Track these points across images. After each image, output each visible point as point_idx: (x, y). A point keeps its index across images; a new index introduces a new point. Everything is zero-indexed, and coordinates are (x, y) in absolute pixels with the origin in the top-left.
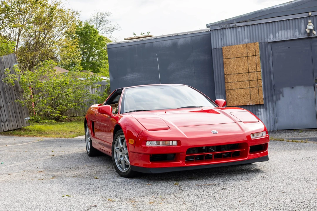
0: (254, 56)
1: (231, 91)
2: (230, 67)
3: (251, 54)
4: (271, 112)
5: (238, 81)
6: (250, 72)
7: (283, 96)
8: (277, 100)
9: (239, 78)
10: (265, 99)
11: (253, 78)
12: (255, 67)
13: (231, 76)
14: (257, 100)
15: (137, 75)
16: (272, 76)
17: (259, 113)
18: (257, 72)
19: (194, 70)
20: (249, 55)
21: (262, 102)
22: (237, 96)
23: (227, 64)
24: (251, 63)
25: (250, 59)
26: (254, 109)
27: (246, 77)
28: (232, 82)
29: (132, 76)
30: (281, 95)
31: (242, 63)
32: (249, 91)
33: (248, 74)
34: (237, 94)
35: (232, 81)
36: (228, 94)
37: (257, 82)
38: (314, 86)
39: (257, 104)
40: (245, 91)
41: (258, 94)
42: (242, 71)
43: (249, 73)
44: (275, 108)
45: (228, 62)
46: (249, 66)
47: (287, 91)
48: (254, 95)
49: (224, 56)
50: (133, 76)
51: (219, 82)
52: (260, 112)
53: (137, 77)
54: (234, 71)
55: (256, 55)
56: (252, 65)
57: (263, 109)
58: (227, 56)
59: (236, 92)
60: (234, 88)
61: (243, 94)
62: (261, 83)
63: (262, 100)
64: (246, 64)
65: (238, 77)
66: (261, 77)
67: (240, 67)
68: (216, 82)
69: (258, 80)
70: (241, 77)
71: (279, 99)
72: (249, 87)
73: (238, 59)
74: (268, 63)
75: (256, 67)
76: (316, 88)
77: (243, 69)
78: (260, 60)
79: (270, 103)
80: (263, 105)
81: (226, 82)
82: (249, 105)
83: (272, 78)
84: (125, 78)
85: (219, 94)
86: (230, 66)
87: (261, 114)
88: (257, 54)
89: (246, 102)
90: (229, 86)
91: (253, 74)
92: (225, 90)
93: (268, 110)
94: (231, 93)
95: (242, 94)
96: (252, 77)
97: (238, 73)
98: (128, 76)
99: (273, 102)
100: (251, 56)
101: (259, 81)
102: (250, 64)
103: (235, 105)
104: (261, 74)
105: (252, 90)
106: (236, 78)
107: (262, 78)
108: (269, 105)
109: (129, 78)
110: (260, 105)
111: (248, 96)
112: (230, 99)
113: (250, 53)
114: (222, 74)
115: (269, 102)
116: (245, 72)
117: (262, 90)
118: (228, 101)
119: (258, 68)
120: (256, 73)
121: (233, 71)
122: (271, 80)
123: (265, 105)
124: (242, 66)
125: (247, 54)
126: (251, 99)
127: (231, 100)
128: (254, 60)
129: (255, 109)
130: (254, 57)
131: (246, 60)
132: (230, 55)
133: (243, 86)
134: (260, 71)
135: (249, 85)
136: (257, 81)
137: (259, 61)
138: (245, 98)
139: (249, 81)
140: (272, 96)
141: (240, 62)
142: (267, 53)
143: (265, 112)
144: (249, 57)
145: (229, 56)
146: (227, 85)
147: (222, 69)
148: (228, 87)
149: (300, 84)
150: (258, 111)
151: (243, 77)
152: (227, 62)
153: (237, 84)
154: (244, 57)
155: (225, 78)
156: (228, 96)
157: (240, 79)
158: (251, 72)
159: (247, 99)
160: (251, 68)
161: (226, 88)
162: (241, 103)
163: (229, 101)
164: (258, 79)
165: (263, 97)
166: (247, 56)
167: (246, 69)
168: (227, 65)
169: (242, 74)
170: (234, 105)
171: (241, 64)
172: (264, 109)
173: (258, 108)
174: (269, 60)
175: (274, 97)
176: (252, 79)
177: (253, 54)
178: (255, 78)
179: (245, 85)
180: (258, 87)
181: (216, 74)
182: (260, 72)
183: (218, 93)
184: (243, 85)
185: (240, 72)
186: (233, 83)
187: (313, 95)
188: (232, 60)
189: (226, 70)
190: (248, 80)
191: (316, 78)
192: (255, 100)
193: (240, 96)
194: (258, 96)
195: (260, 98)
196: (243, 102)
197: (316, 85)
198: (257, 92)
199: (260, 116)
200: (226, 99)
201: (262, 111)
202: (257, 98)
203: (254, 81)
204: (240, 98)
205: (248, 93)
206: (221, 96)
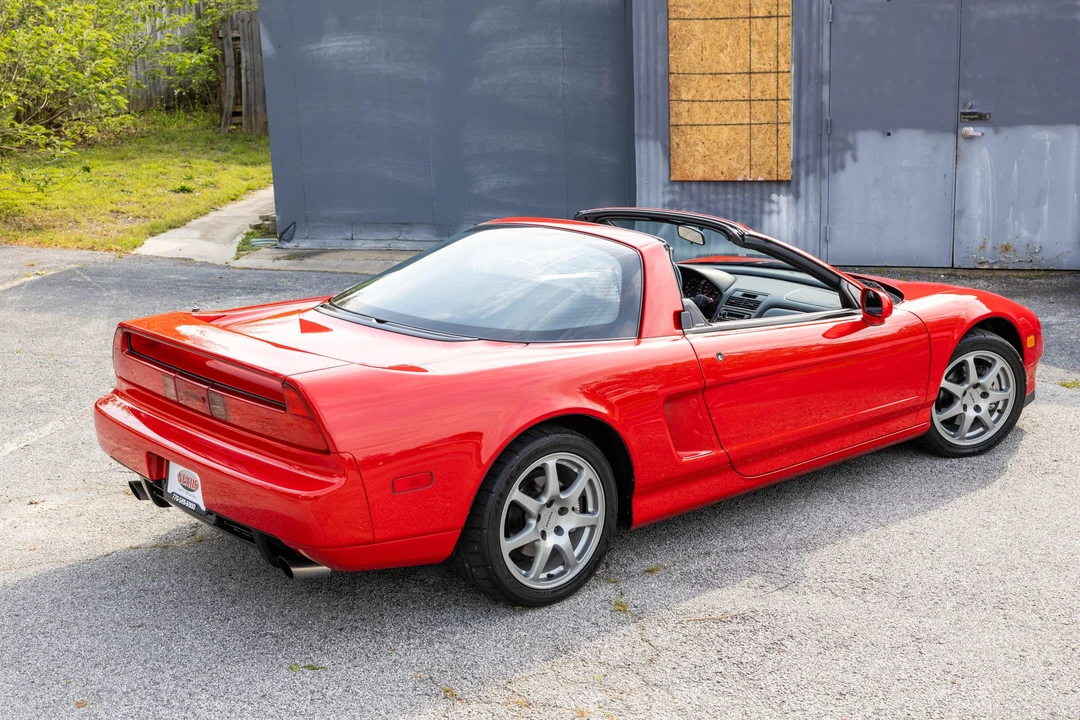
0: (771, 17)
1: (688, 130)
2: (689, 48)
3: (762, 12)
4: (811, 207)
5: (714, 99)
6: (754, 73)
7: (855, 159)
8: (835, 171)
9: (718, 89)
10: (796, 163)
11: (763, 92)
12: (772, 55)
13: (690, 80)
14: (770, 165)
15: (359, 43)
16: (826, 90)
17: (774, 207)
18: (778, 72)
19: (561, 40)
20: (755, 12)
21: (785, 174)
22: (705, 149)
23: (680, 37)
24: (759, 44)
25: (759, 27)
26: (757, 196)
27: (740, 89)
28: (693, 101)
29: (344, 46)
30: (848, 156)
31: (731, 38)
32: (746, 136)
33: (747, 77)
34: (706, 142)
35: (693, 96)
36: (677, 140)
37: (775, 108)
38: (956, 132)
39: (769, 178)
40: (732, 133)
41: (775, 148)
42: (730, 65)
43: (750, 73)
44: (824, 195)
45: (684, 32)
46: (755, 50)
47: (868, 142)
48: (762, 148)
49: (672, 10)
50: (346, 43)
51: (648, 96)
52: (778, 203)
53: (361, 49)
54: (703, 63)
55: (777, 17)
56: (764, 48)
57: (786, 195)
58: (681, 9)
59: (704, 136)
60: (697, 123)
61: (728, 145)
62: (788, 111)
63: (788, 168)
64: (744, 43)
65: (713, 84)
66: (789, 92)
67: (722, 51)
68: (640, 96)
69: (778, 100)
70: (724, 86)
71: (843, 167)
72: (747, 120)
73: (718, 23)
74: (815, 45)
75: (777, 57)
76: (961, 141)
77: (733, 60)
78: (790, 34)
79: (811, 178)
80: (788, 182)
81: (674, 97)
82: (744, 182)
83: (826, 98)
84: (319, 49)
85: (648, 137)
86: (688, 45)
87: (779, 212)
88: (782, 11)
89: (735, 169)
90: (681, 113)
91: (765, 80)
92: (669, 125)
93: (802, 201)
94: (688, 137)
95: (725, 144)
96: (759, 87)
97: (714, 71)
98: (329, 45)
99: (822, 175)
100: (763, 17)
101: (782, 102)
102: (756, 45)
103: (698, 179)
104: (791, 81)
105: (759, 131)
106: (707, 87)
107: (791, 96)
108: (808, 185)
109: (332, 51)
110: (779, 182)
111: (744, 151)
112: (681, 159)
113: (758, 8)
114: (660, 69)
115: (807, 174)
116: (738, 70)
117: (789, 132)
118: (675, 163)
119: (782, 60)
120: (773, 77)
121: (699, 63)
122: (822, 103)
123: (793, 185)
124: (729, 49)
125: (750, 9)
126: (753, 163)
127: (685, 162)
128: (772, 33)
129: (762, 195)
130: (774, 20)
131: (743, 30)
132: (694, 7)
133: (727, 117)
134: (789, 72)
135: (748, 114)
136: (774, 103)
137: (786, 35)
138: (731, 156)
139: (750, 100)
140: (819, 154)
141: (724, 34)
142: (814, 10)
143: (792, 206)
144: (757, 20)
145: (688, 12)
146: (675, 107)
147: (661, 54)
148: (678, 115)
149: (912, 124)
150: (771, 201)
151: (730, 87)
152: (680, 30)
153: (707, 111)
154: (738, 18)
155: (669, 84)
156: (675, 146)
157: (720, 93)
158: (759, 73)
159: (738, 161)
160: (759, 60)
161: (673, 120)
162: (718, 173)
163: (679, 162)
164: (780, 98)
165: (790, 155)
166: (750, 18)
167: (742, 61)
168: (681, 42)
169: (728, 77)
170: (694, 178)
171: (729, 44)
172: (791, 197)
173: (771, 193)
174: (819, 34)
175: (826, 161)
176: (759, 94)
177: (770, 12)
178: (771, 93)
179: (735, 115)
180: (777, 124)
181: (640, 69)
182: (787, 75)
183: (643, 132)
184: (728, 113)
185: (723, 68)
186: (695, 104)
187: (952, 161)
188: (698, 26)
189: (675, 59)
190: (746, 98)
191: (965, 106)
192: (762, 167)
193: (715, 150)
194: (774, 153)
195: (780, 159)
196: (725, 170)
197: (966, 129)
198: (774, 139)
199: (774, 217)
200: (670, 155)
201: (782, 201)
202: (771, 161)
203: (764, 103)
204: (717, 157)
205: (744, 141)
206: (652, 143)
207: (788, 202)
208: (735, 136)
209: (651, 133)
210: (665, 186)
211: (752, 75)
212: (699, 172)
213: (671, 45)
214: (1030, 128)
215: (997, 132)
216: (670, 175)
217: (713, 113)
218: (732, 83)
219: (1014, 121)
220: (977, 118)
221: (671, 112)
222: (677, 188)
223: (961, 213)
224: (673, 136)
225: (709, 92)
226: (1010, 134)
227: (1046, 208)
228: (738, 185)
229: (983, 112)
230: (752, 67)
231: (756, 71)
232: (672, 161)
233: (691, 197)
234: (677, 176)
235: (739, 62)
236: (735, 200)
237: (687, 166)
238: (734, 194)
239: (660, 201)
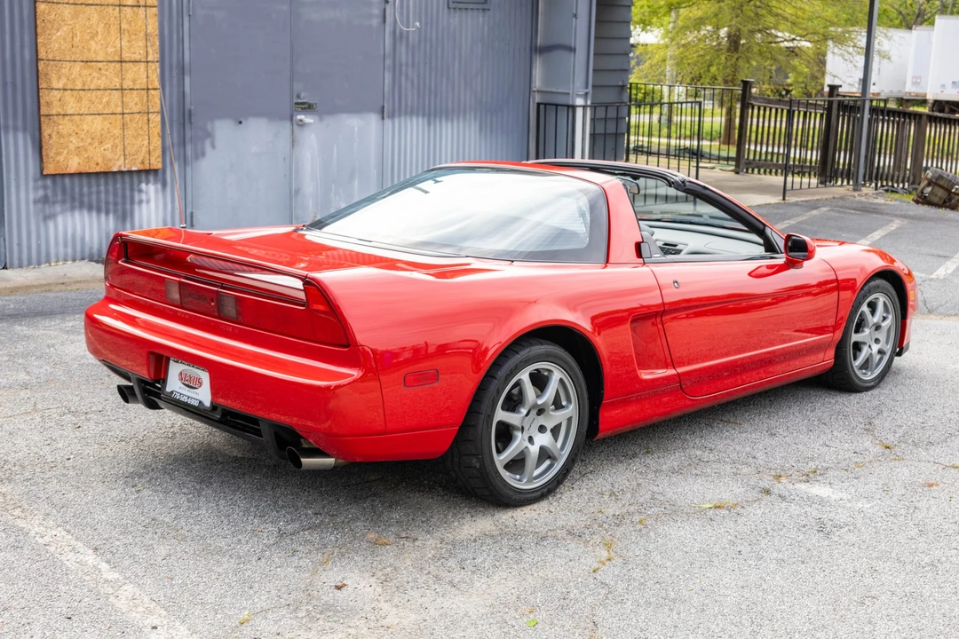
0: (139, 6)
1: (60, 120)
2: (59, 34)
4: (177, 194)
5: (86, 88)
6: (125, 62)
7: (213, 146)
8: (197, 158)
9: (90, 77)
10: (163, 152)
11: (134, 81)
12: (141, 44)
13: (61, 67)
14: (143, 154)
16: (187, 80)
17: (144, 197)
18: (147, 62)
20: (125, 1)
21: (156, 163)
22: (79, 140)
23: (49, 22)
24: (128, 32)
25: (128, 16)
26: (128, 186)
27: (110, 77)
28: (65, 89)
30: (208, 143)
31: (101, 25)
32: (119, 124)
33: (118, 65)
34: (80, 132)
35: (65, 84)
36: (49, 131)
37: (145, 97)
38: (292, 120)
39: (142, 168)
41: (147, 137)
42: (101, 53)
43: (121, 62)
44: (189, 183)
45: (53, 17)
46: (125, 39)
47: (223, 130)
48: (135, 137)
51: (14, 84)
52: (147, 193)
54: (73, 50)
55: (146, 6)
56: (133, 37)
57: (156, 182)
59: (78, 126)
60: (69, 112)
61: (102, 135)
62: (156, 100)
63: (158, 157)
64: (114, 31)
65: (85, 72)
66: (156, 81)
67: (92, 38)
68: (5, 84)
69: (148, 89)
70: (95, 74)
71: (204, 154)
72: (119, 110)
73: (88, 8)
74: (176, 36)
75: (147, 47)
76: (295, 127)
77: (104, 48)
78: (157, 24)
79: (176, 167)
80: (156, 171)
81: (43, 85)
82: (118, 172)
83: (187, 88)
85: (16, 129)
86: (58, 30)
87: (148, 201)
88: (150, 1)
89: (110, 160)
90: (52, 102)
91: (135, 69)
92: (39, 116)
93: (167, 189)
94: (61, 127)
95: (99, 134)
96: (129, 76)
97: (85, 59)
99: (185, 162)
100: (132, 6)
101: (152, 92)
102: (126, 33)
103: (72, 172)
104: (157, 71)
105: (131, 120)
106: (78, 75)
107: (157, 84)
108: (174, 173)
110: (147, 172)
111: (117, 141)
112: (54, 151)
114: (28, 54)
115: (172, 162)
116: (110, 59)
117: (156, 119)
118: (47, 155)
119: (150, 50)
120: (143, 66)
121: (69, 50)
122: (184, 92)
123: (160, 173)
124: (100, 37)
126: (127, 153)
127: (58, 154)
128: (141, 22)
129: (132, 185)
130: (142, 10)
131: (112, 19)
133: (100, 107)
134: (156, 62)
135: (120, 104)
136: (144, 92)
137: (153, 26)
138: (106, 147)
139: (122, 89)
140: (183, 142)
141: (94, 21)
143: (160, 195)
144: (126, 8)
146: (45, 97)
147: (27, 38)
148: (48, 104)
149: (258, 114)
150: (140, 191)
151: (102, 75)
152: (49, 13)
153: (80, 100)
154: (108, 5)
155: (38, 71)
156: (47, 137)
157: (92, 81)
158: (130, 62)
159: (112, 152)
160: (129, 49)
161: (44, 111)
162: (92, 165)
163: (51, 154)
164: (150, 87)
166: (120, 6)
167: (113, 50)
168: (49, 27)
169: (100, 65)
170: (68, 171)
171: (99, 30)
172: (159, 186)
173: (140, 182)
174: (179, 26)
175: (189, 149)
176: (131, 84)
177: (138, 2)
178: (142, 82)
179: (108, 103)
180: (148, 113)
182: (156, 65)
183: (10, 123)
184: (101, 103)
185: (94, 56)
186: (67, 93)
187: (289, 147)
188: (67, 11)
189: (44, 44)
190: (118, 87)
191: (298, 97)
192: (136, 157)
193: (89, 141)
194: (146, 142)
195: (151, 147)
196: (100, 161)
197: (299, 117)
198: (146, 128)
199: (144, 206)
200: (41, 148)
201: (150, 189)
202: (144, 151)
203: (135, 92)
204: (91, 148)
205: (117, 132)
206: (20, 136)
207: (156, 191)
208: (109, 126)
209: (20, 124)
210: (35, 181)
211: (124, 64)
212: (74, 165)
213: (39, 30)
214: (344, 116)
215: (321, 119)
216: (42, 170)
217: (85, 102)
218: (103, 72)
219: (334, 110)
220: (308, 108)
221: (42, 101)
222: (49, 182)
223: (297, 191)
224: (44, 127)
225: (81, 79)
226: (329, 120)
227: (356, 183)
228: (110, 176)
229: (311, 102)
230: (123, 56)
231: (127, 59)
232: (44, 153)
233: (64, 191)
234: (49, 169)
235: (110, 50)
236: (107, 192)
237: (61, 158)
238: (106, 184)
239: (31, 197)
